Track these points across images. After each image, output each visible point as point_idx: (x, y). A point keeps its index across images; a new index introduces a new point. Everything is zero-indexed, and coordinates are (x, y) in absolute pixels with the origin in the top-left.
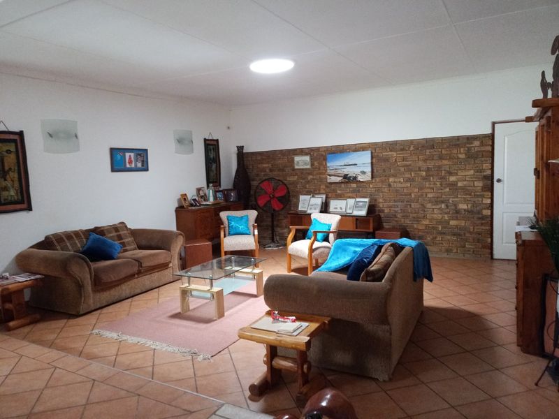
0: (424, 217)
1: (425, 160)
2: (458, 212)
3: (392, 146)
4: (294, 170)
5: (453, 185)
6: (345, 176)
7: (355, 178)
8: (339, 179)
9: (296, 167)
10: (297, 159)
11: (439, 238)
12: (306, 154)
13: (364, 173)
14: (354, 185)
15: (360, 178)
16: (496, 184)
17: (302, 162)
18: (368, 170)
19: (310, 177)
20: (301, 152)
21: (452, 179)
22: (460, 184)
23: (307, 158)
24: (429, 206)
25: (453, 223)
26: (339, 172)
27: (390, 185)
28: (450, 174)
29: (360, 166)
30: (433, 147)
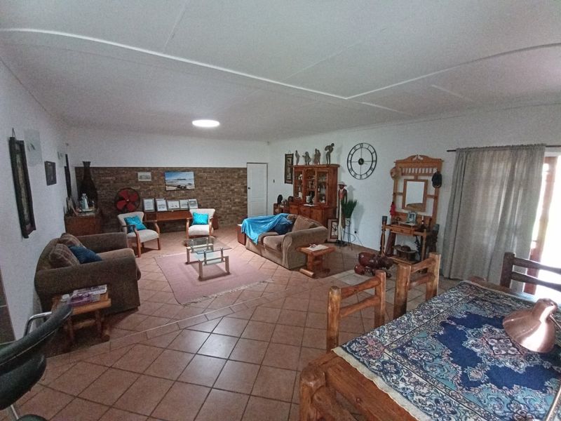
0: (221, 207)
1: (220, 178)
2: (235, 203)
3: (204, 170)
4: (137, 181)
5: (232, 190)
6: (179, 186)
7: (185, 187)
8: (175, 188)
9: (139, 180)
10: (140, 174)
11: (227, 217)
12: (149, 171)
13: (190, 184)
14: (183, 192)
15: (188, 188)
16: (248, 190)
17: (145, 177)
18: (193, 182)
19: (151, 187)
20: (144, 169)
21: (233, 187)
22: (236, 190)
23: (149, 174)
24: (223, 201)
25: (233, 208)
26: (174, 184)
27: (204, 191)
28: (231, 185)
29: (188, 180)
30: (223, 172)
